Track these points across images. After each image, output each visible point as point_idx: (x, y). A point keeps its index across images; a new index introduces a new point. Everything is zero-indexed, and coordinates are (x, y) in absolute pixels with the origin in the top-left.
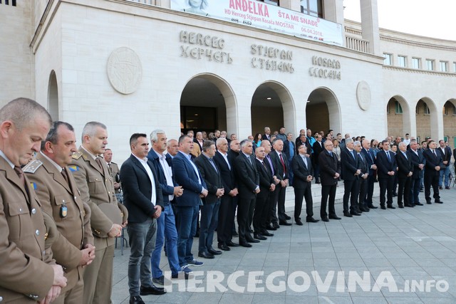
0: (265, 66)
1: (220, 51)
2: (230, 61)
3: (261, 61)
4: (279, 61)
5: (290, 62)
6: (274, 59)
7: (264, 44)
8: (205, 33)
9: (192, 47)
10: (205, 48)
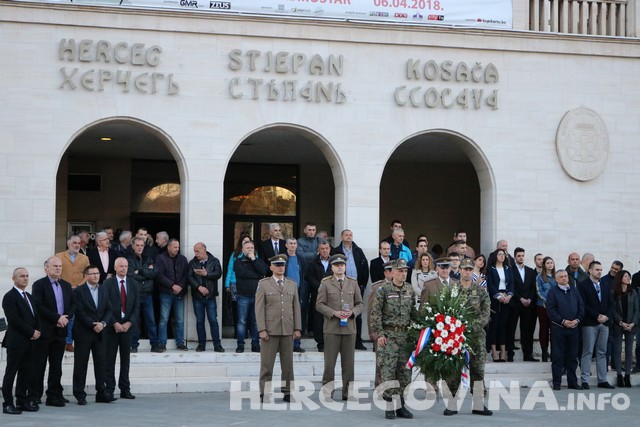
0: (263, 94)
1: (151, 71)
2: (173, 90)
3: (254, 83)
4: (302, 79)
5: (335, 80)
6: (289, 78)
7: (263, 47)
8: (113, 39)
9: (83, 69)
10: (113, 68)
